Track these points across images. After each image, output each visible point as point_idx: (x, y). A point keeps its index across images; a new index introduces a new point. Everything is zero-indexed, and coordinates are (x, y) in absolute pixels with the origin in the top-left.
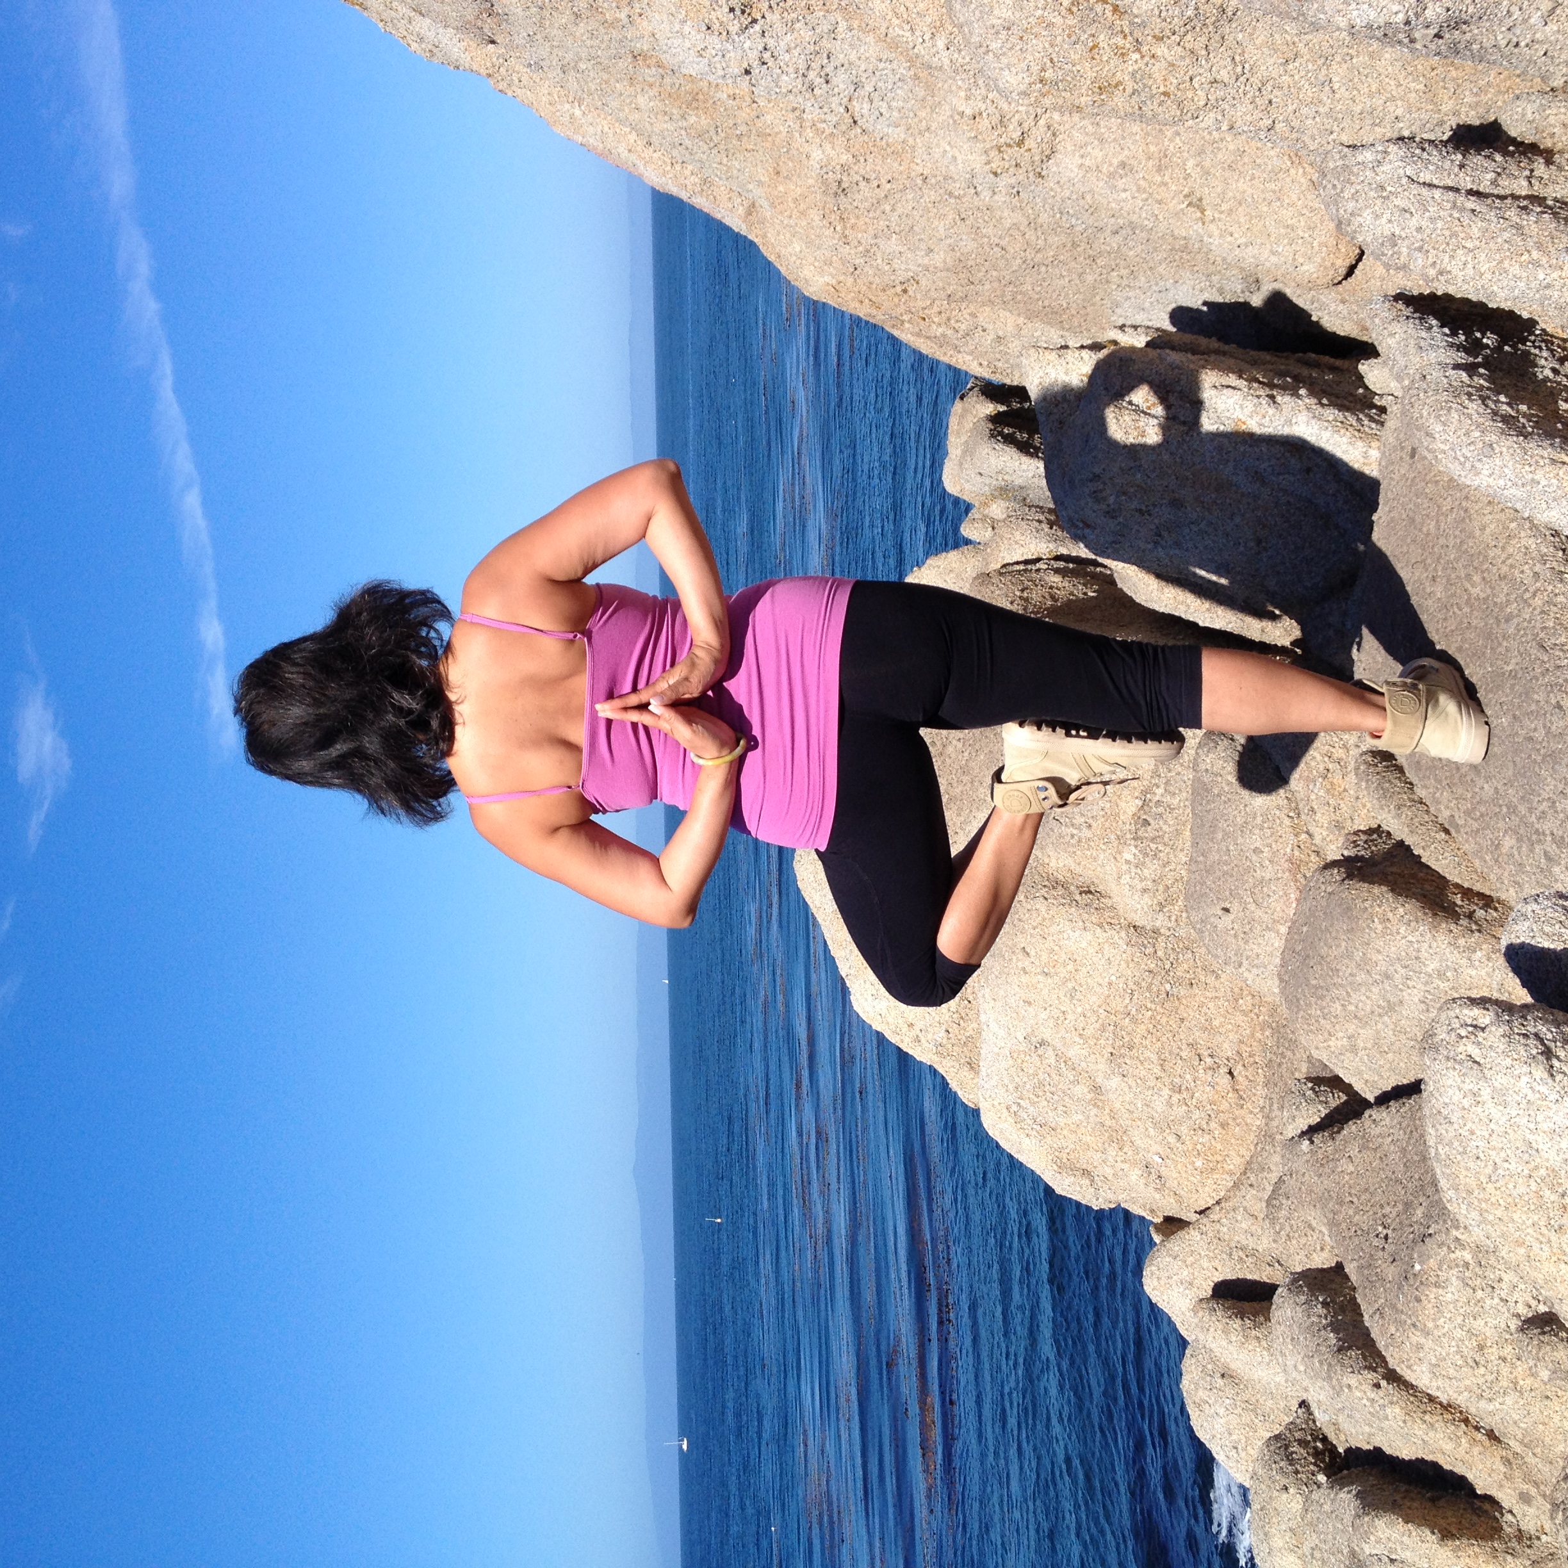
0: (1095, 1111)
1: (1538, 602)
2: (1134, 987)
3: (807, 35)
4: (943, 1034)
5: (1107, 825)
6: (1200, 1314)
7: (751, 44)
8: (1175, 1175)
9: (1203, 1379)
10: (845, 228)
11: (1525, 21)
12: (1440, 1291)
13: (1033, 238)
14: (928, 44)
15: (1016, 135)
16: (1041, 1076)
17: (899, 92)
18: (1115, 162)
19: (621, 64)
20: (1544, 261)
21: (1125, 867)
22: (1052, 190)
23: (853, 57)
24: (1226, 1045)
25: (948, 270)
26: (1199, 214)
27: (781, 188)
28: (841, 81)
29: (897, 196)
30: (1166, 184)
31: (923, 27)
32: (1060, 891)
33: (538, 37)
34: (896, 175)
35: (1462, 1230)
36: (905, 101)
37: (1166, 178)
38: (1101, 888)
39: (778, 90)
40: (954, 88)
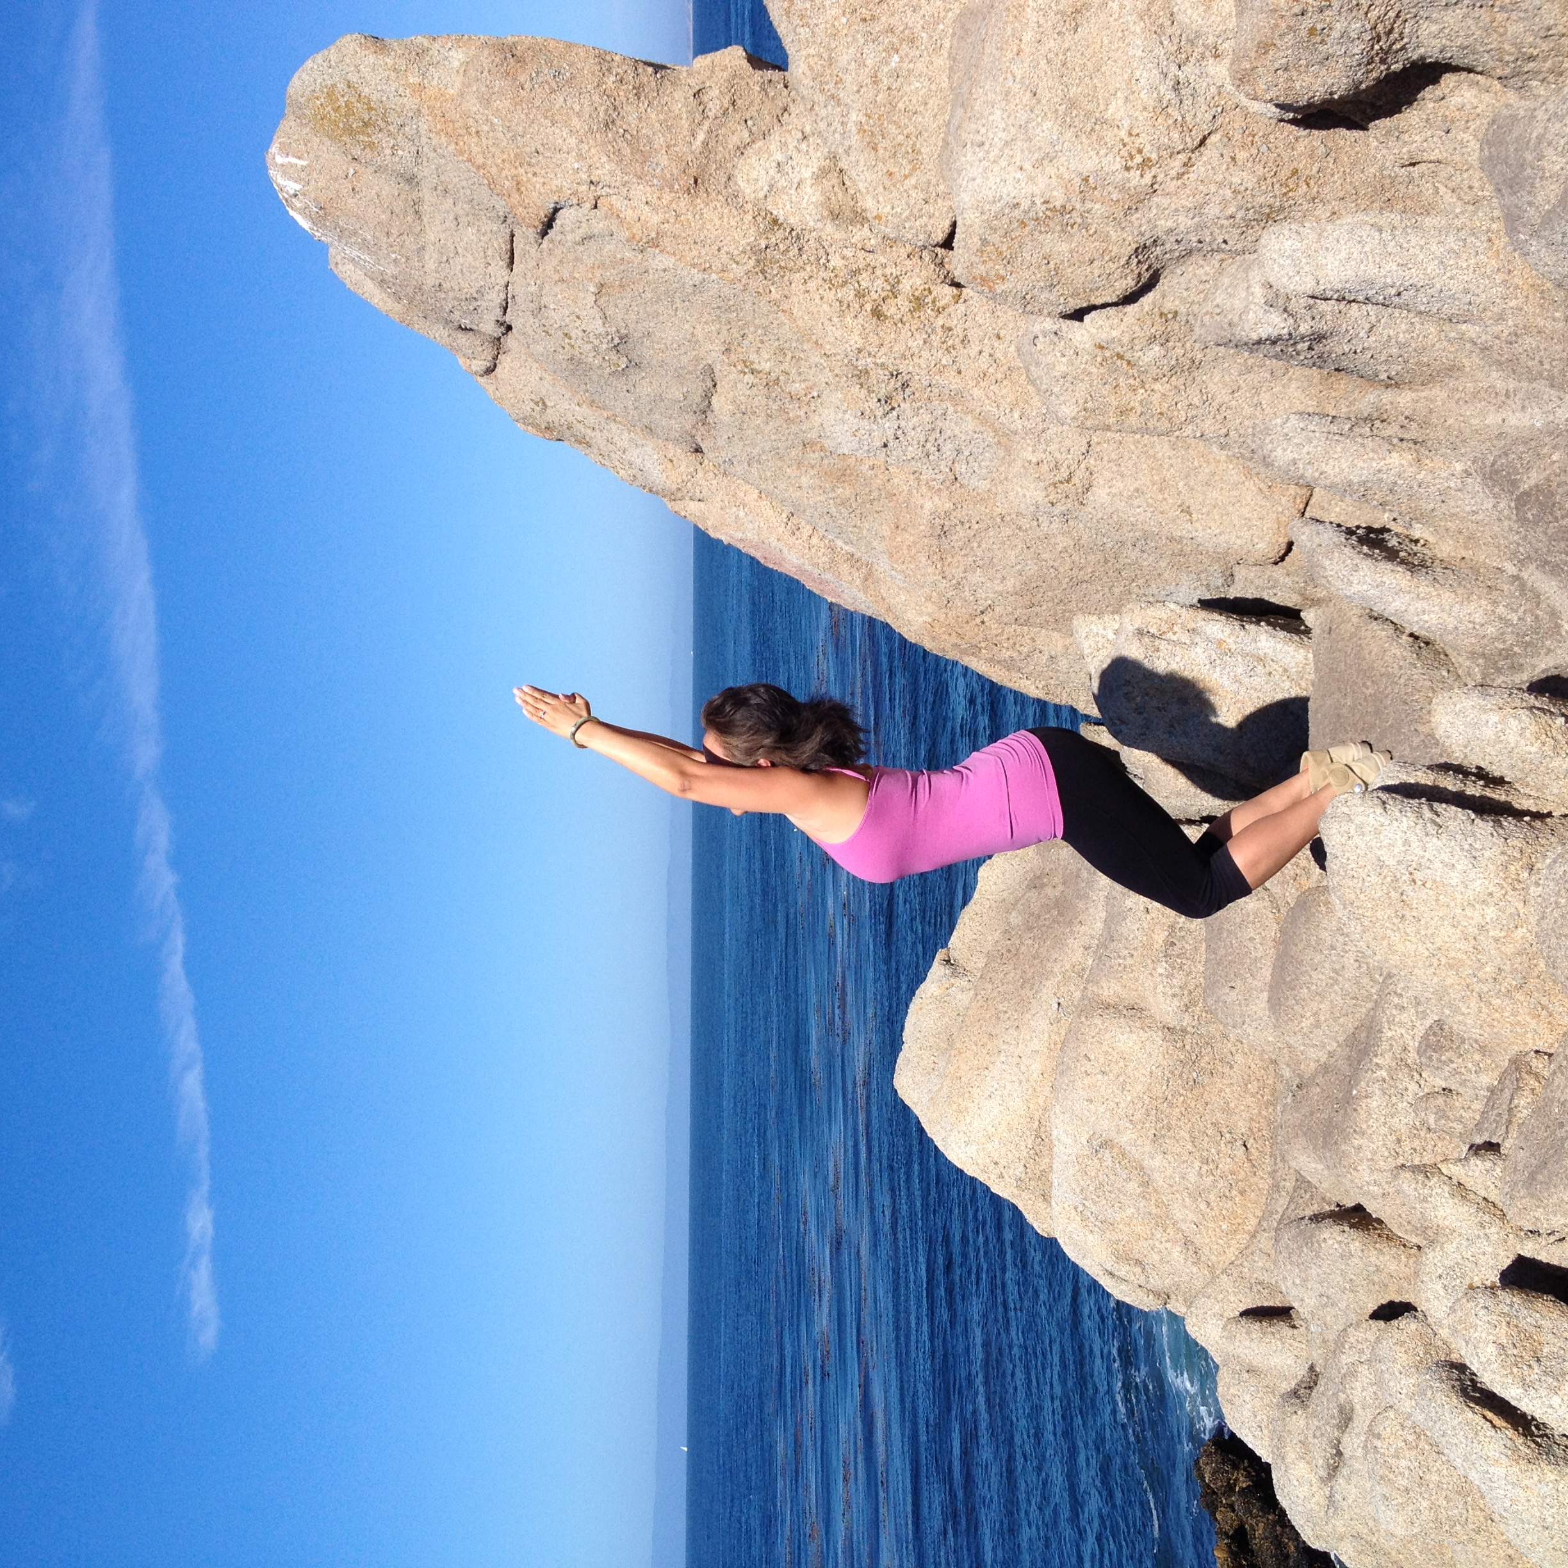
0: (1143, 1203)
1: (1402, 681)
2: (1170, 1076)
3: (927, 418)
4: (1022, 1169)
5: (1145, 952)
6: (1230, 1327)
7: (889, 424)
8: (1207, 1241)
9: (1233, 1378)
10: (943, 565)
11: (1357, 335)
12: (1369, 1101)
13: (1077, 558)
14: (1008, 415)
15: (1066, 475)
16: (1101, 1178)
17: (987, 454)
18: (1132, 489)
19: (794, 453)
20: (1375, 457)
21: (1159, 980)
22: (1090, 514)
23: (957, 432)
24: (1240, 1124)
25: (1016, 593)
26: (1188, 517)
28: (948, 449)
29: (983, 534)
30: (1165, 499)
31: (1005, 406)
32: (1112, 1009)
33: (735, 438)
34: (983, 517)
35: (1379, 1057)
36: (991, 461)
37: (1166, 495)
38: (1142, 1005)
39: (903, 459)
40: (1024, 445)
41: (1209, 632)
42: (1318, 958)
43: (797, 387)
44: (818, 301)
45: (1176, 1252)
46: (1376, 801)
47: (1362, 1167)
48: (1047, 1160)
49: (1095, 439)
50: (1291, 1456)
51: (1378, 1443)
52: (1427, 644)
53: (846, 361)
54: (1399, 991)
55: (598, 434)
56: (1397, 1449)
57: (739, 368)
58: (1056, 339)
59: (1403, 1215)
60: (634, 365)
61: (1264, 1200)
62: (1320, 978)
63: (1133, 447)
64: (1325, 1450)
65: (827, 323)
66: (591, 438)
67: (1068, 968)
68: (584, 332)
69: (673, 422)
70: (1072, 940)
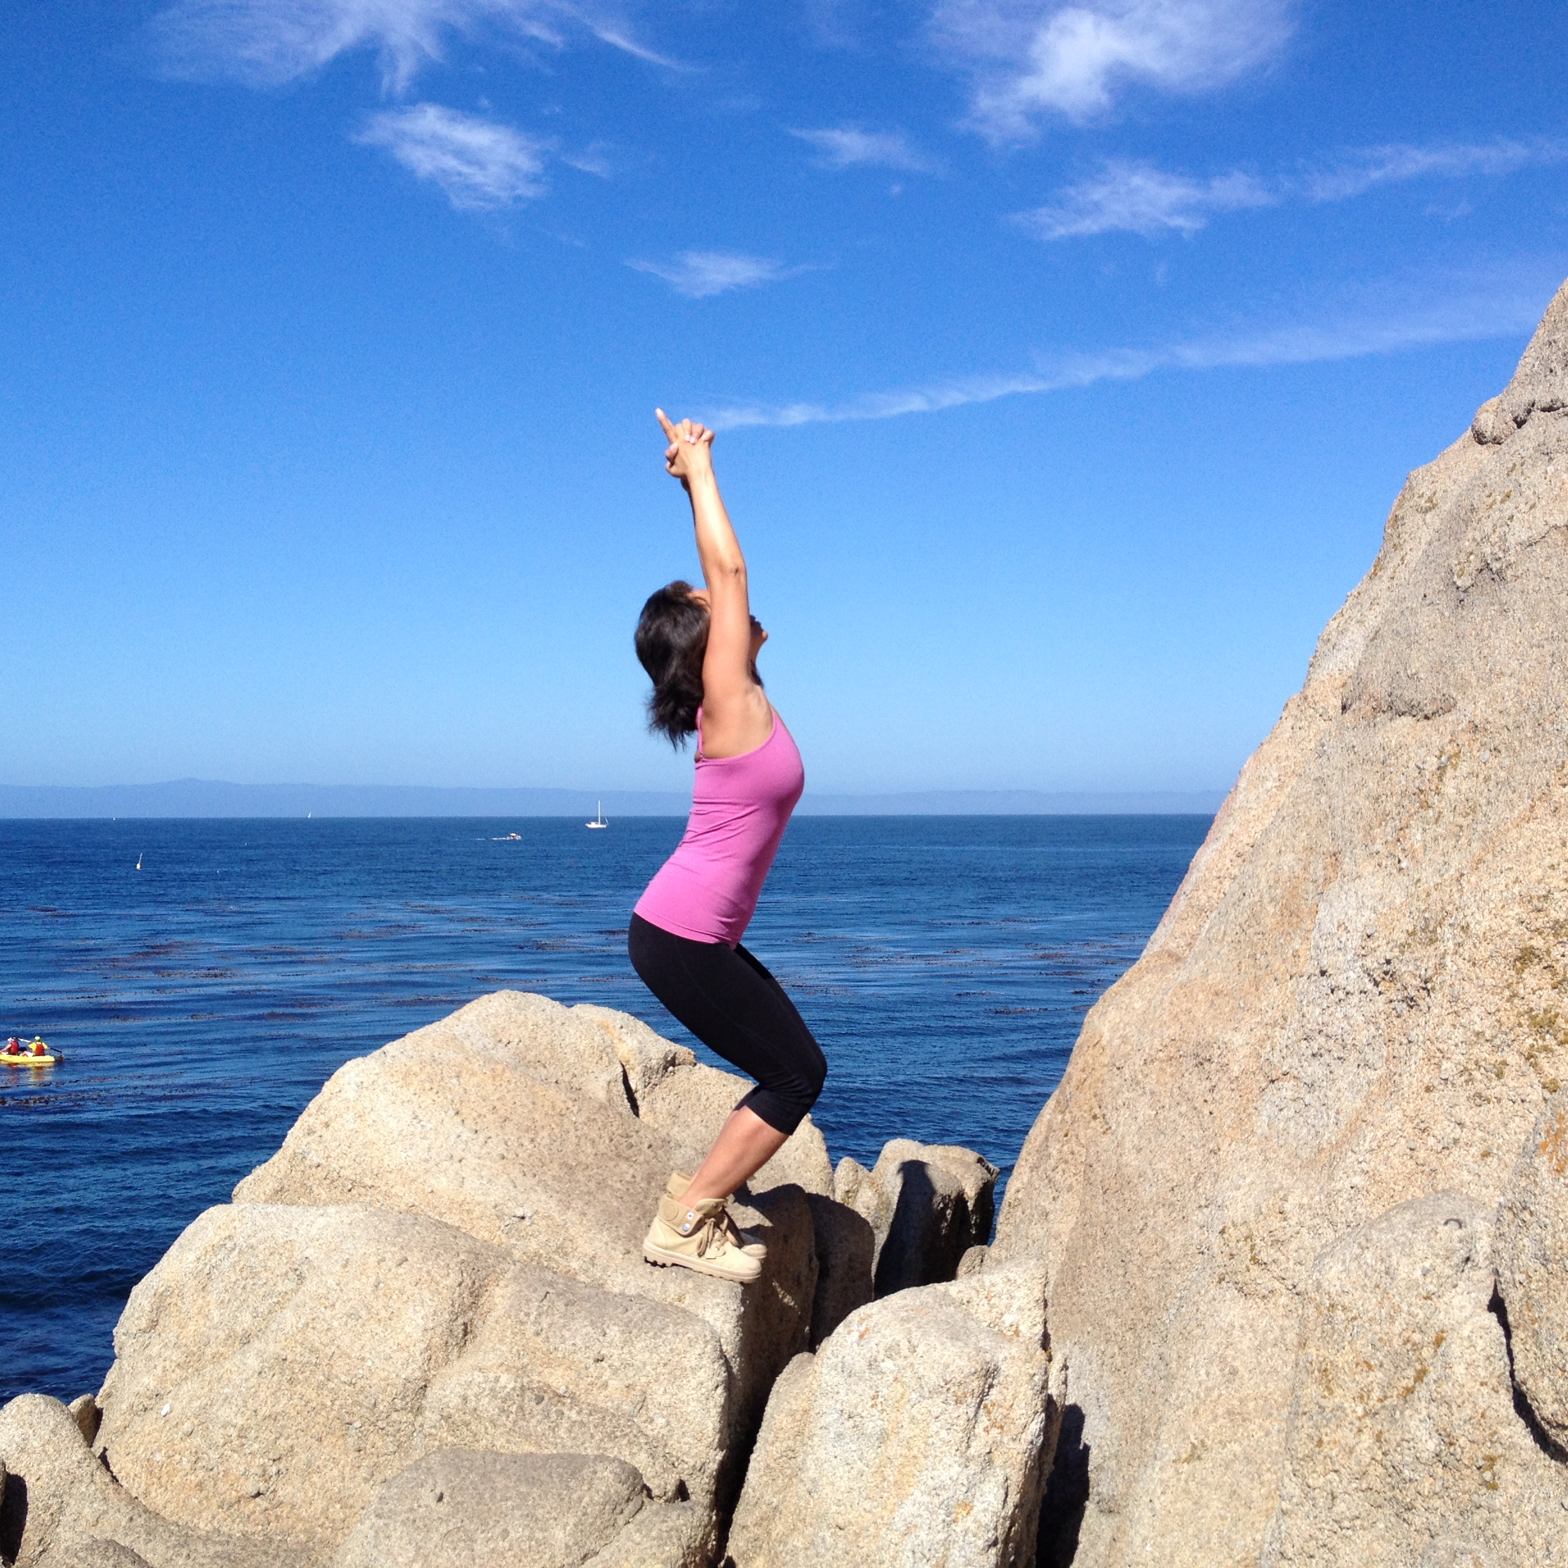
0: (222, 1336)
2: (358, 1387)
3: (1363, 1037)
4: (316, 1160)
5: (539, 1354)
7: (1352, 978)
8: (147, 1429)
10: (1162, 1061)
13: (1153, 1265)
14: (1357, 1167)
15: (1263, 1256)
16: (264, 1275)
17: (1305, 1131)
18: (1237, 1364)
19: (1326, 840)
21: (491, 1376)
22: (1207, 1292)
23: (1342, 1084)
24: (290, 1488)
25: (1119, 1168)
26: (1184, 1456)
27: (1201, 997)
28: (1315, 1070)
29: (1196, 1120)
30: (1215, 1419)
31: (1373, 1163)
32: (468, 1301)
34: (1217, 1121)
36: (1296, 1136)
37: (1221, 1421)
38: (469, 1346)
39: (1304, 1003)
40: (1311, 1192)
41: (986, 1487)
43: (1416, 836)
44: (1548, 861)
45: (150, 1381)
48: (323, 1196)
53: (1449, 908)
55: (1384, 586)
57: (1448, 748)
58: (1456, 1260)
60: (1461, 598)
61: (178, 1520)
65: (1512, 876)
66: (1381, 577)
67: (571, 1231)
68: (1511, 518)
69: (1380, 667)
70: (606, 1238)
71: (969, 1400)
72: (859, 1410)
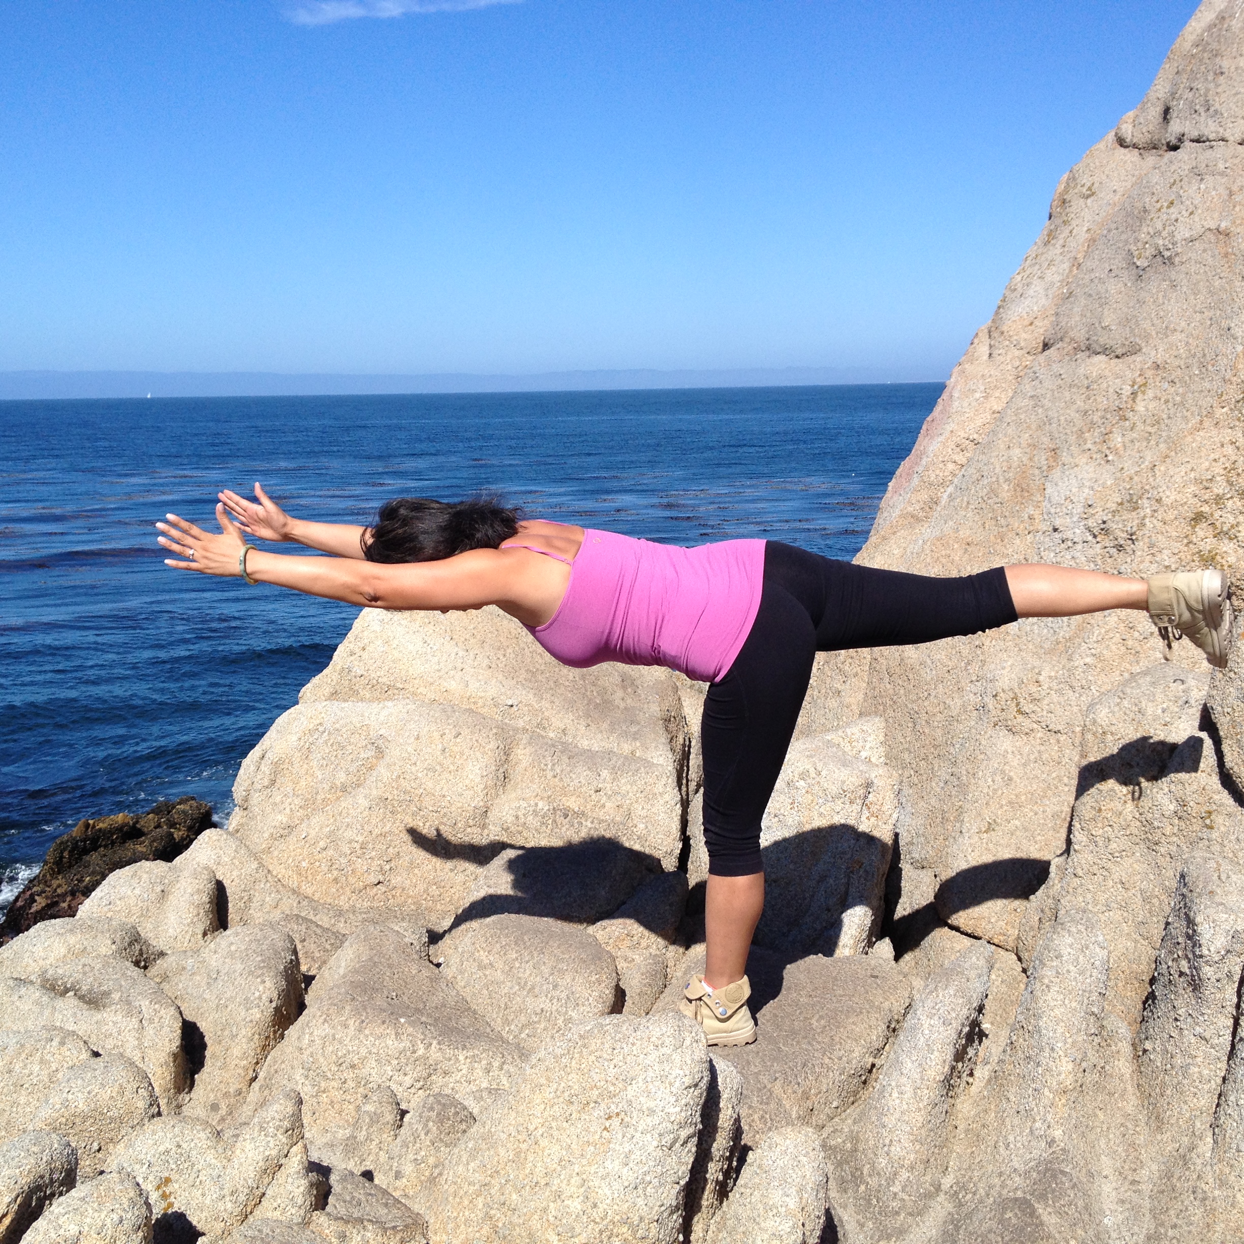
0: (327, 787)
1: (827, 1061)
2: (442, 813)
4: (359, 673)
5: (558, 789)
6: (205, 872)
7: (1079, 533)
8: (291, 848)
11: (1197, 1024)
12: (393, 1036)
13: (939, 719)
14: (1088, 652)
15: (1026, 709)
16: (349, 748)
17: (1045, 631)
18: (1012, 774)
19: (1046, 440)
20: (1068, 1046)
21: (532, 803)
22: (985, 733)
24: (399, 878)
26: (984, 829)
27: (956, 546)
30: (1001, 807)
32: (504, 758)
33: (1060, 381)
35: (438, 1047)
36: (1039, 635)
37: (1005, 808)
38: (508, 786)
39: (1042, 549)
40: (1056, 668)
41: (870, 851)
42: (546, 970)
43: (1117, 439)
44: (1212, 456)
45: (282, 818)
46: (697, 1077)
47: (327, 1029)
48: (368, 696)
49: (1062, 738)
50: (72, 940)
51: (55, 1043)
52: (865, 1082)
53: (1147, 487)
54: (505, 1067)
55: (1058, 251)
56: (49, 1062)
57: (1138, 380)
58: (1180, 703)
59: (283, 1066)
60: (1140, 274)
61: (329, 901)
62: (526, 972)
63: (1054, 775)
64: (71, 976)
65: (1189, 466)
66: (1054, 245)
67: (546, 714)
68: (1177, 220)
69: (1077, 319)
70: (571, 717)
71: (858, 801)
72: (782, 811)
